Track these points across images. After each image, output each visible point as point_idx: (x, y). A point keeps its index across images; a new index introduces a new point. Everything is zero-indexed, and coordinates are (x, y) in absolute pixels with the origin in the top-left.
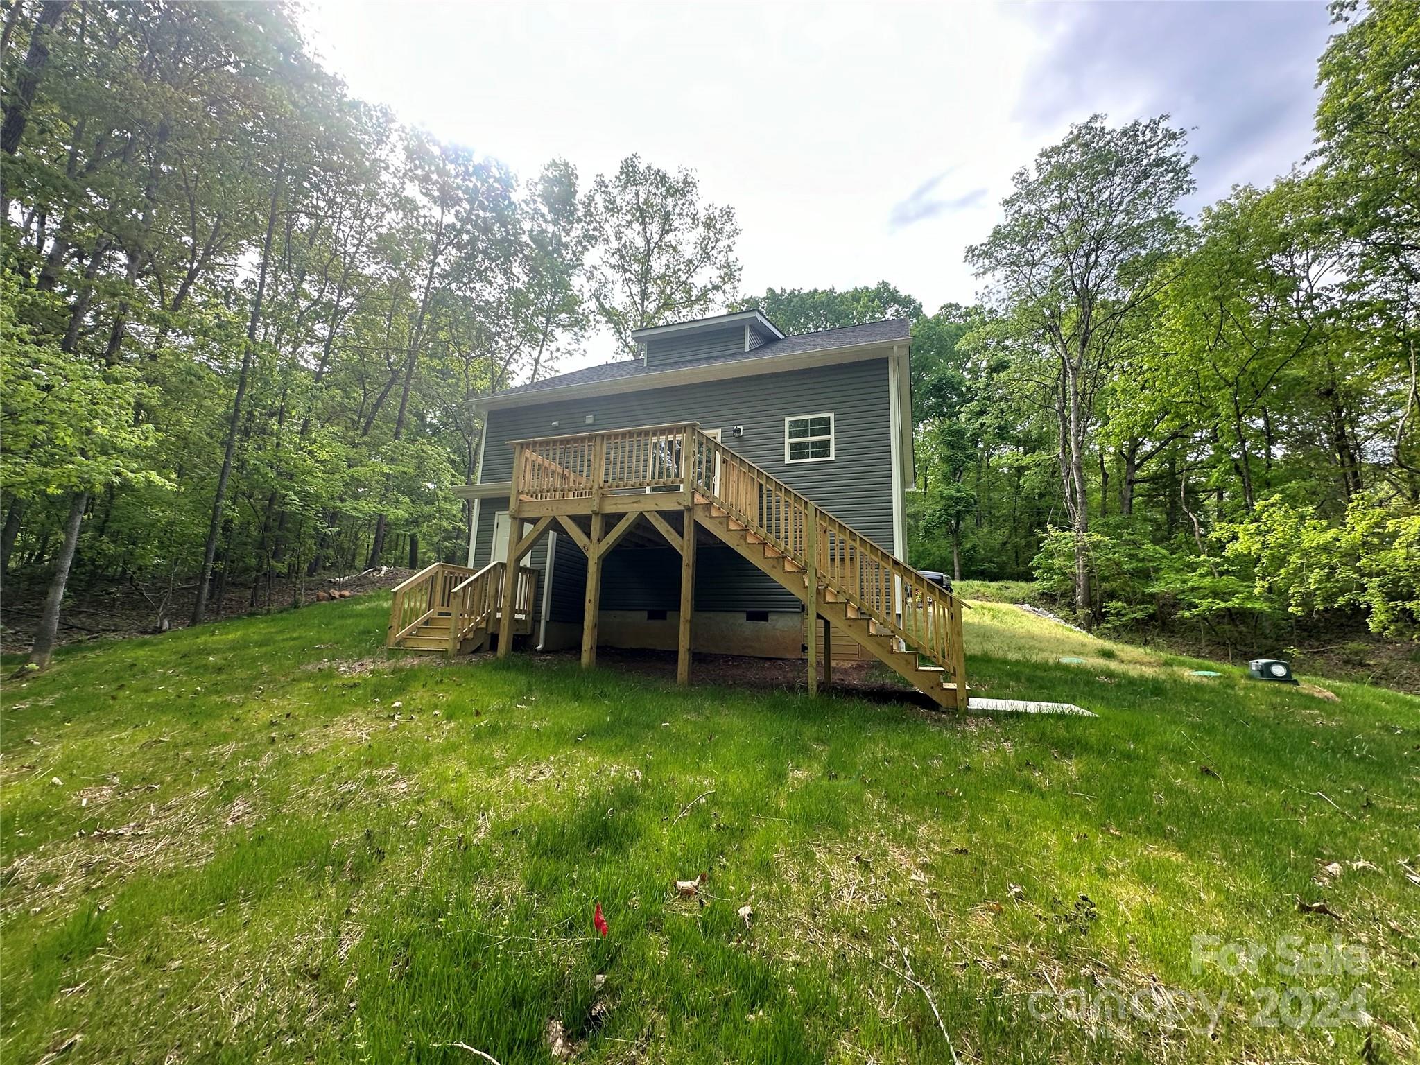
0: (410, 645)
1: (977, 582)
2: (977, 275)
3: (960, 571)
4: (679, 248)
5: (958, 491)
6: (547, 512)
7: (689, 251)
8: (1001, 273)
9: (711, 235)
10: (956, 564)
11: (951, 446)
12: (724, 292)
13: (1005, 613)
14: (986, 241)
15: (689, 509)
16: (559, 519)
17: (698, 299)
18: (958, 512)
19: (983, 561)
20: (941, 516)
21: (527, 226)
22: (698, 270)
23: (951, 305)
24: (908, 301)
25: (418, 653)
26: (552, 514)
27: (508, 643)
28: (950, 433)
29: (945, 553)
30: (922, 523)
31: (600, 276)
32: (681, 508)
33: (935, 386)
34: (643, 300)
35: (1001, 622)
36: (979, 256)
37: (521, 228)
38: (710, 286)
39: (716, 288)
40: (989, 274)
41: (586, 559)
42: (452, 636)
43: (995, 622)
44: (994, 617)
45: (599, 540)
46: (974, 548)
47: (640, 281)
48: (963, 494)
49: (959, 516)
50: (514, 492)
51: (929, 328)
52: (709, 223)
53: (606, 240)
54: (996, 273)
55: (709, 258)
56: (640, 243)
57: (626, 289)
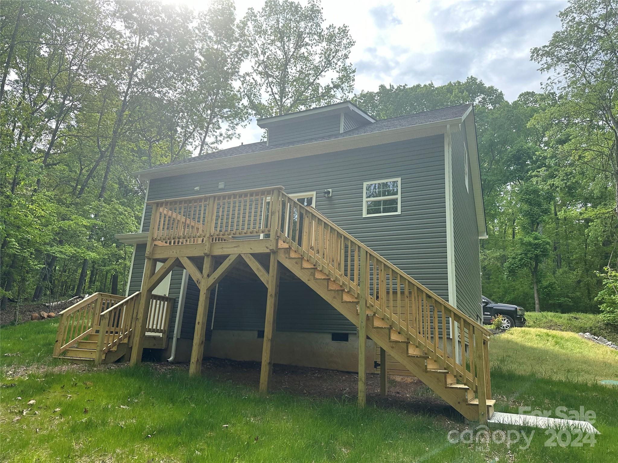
0: (69, 356)
1: (550, 314)
2: (542, 70)
3: (540, 303)
4: (310, 58)
5: (536, 238)
6: (172, 254)
7: (317, 60)
8: (561, 68)
9: (332, 46)
10: (536, 299)
11: (529, 202)
12: (342, 89)
13: (567, 340)
14: (548, 44)
15: (275, 252)
16: (181, 259)
17: (323, 95)
18: (537, 256)
19: (559, 296)
20: (522, 259)
21: (199, 45)
22: (323, 73)
23: (528, 93)
24: (491, 91)
25: (73, 361)
26: (176, 256)
27: (138, 355)
28: (527, 192)
29: (526, 289)
30: (506, 264)
31: (252, 81)
32: (268, 251)
33: (514, 156)
34: (281, 97)
35: (562, 347)
36: (543, 55)
37: (194, 48)
38: (331, 86)
39: (336, 86)
40: (552, 69)
41: (199, 291)
42: (98, 349)
43: (557, 348)
44: (557, 343)
45: (208, 276)
46: (551, 285)
47: (279, 84)
48: (540, 241)
49: (537, 259)
50: (149, 239)
51: (508, 111)
52: (331, 39)
53: (256, 55)
54: (557, 68)
55: (330, 64)
56: (280, 54)
57: (269, 89)
